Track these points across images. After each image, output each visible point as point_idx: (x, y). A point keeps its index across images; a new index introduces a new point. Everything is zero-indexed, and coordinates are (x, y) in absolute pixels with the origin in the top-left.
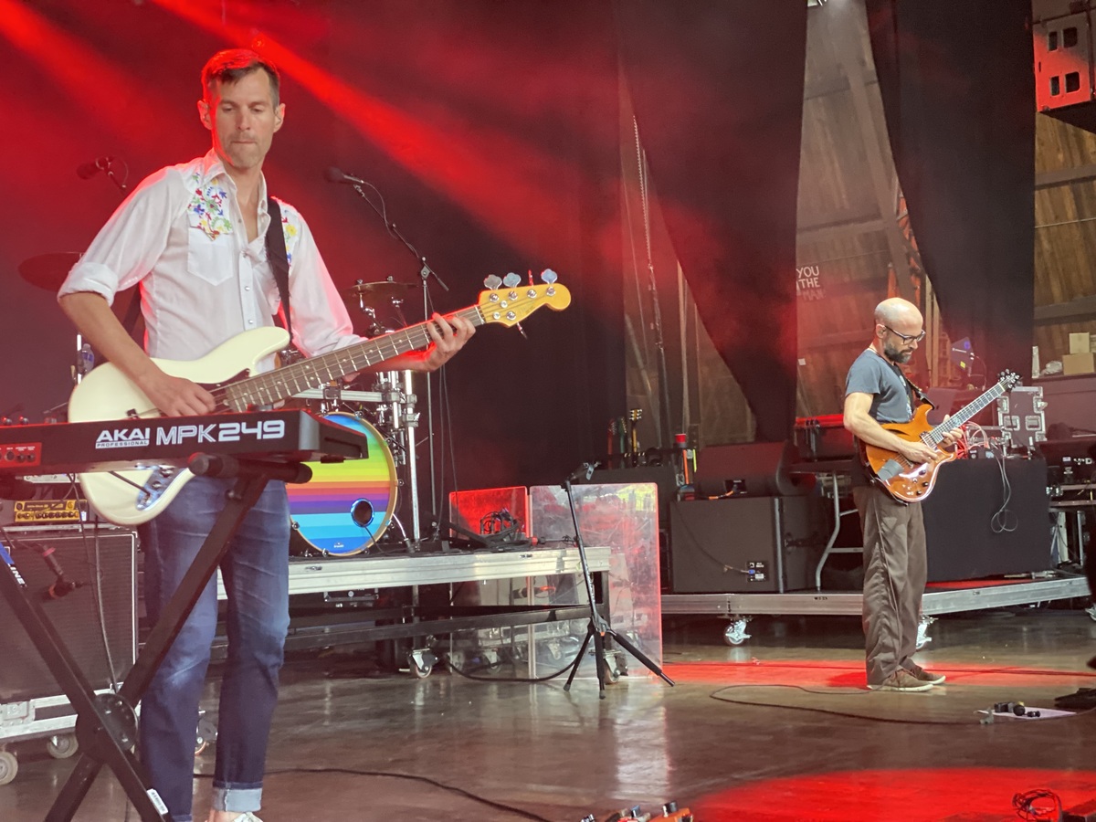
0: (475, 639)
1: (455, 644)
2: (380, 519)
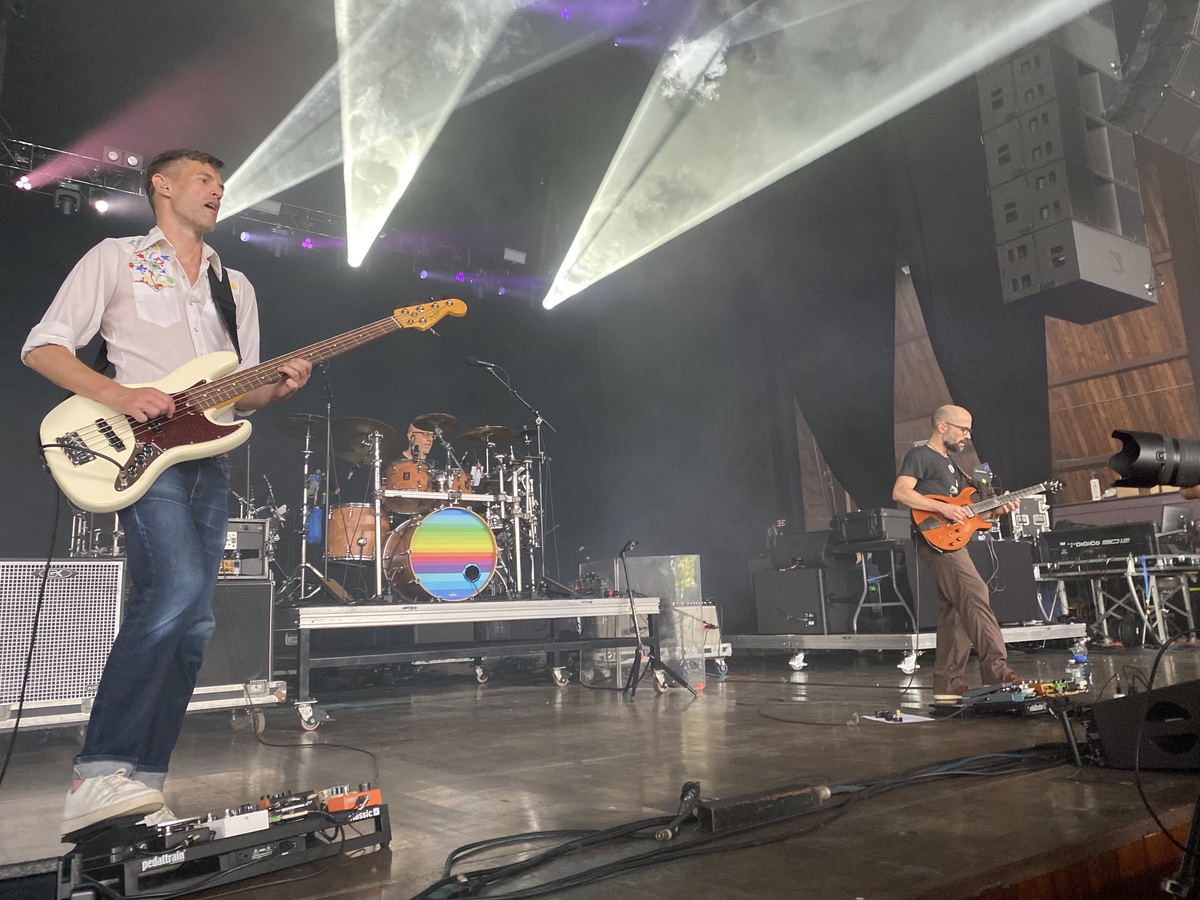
2: (485, 577)
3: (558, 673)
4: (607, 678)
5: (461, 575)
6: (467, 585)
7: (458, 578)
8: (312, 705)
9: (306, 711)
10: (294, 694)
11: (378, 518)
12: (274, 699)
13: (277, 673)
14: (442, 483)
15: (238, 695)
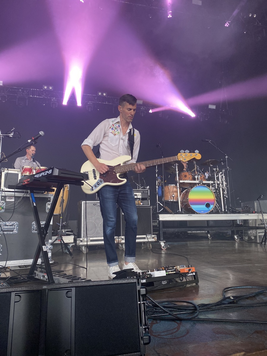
0: (248, 234)
2: (212, 207)
3: (236, 237)
4: (253, 239)
5: (205, 205)
6: (206, 209)
7: (204, 207)
8: (164, 242)
9: (162, 244)
10: (159, 239)
11: (178, 189)
12: (154, 240)
13: (154, 233)
14: (196, 178)
15: (144, 238)
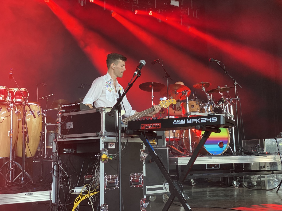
0: (250, 179)
1: (245, 180)
2: (226, 146)
3: (235, 183)
4: (256, 186)
5: (218, 145)
7: (217, 146)
14: (206, 109)
15: (162, 189)
